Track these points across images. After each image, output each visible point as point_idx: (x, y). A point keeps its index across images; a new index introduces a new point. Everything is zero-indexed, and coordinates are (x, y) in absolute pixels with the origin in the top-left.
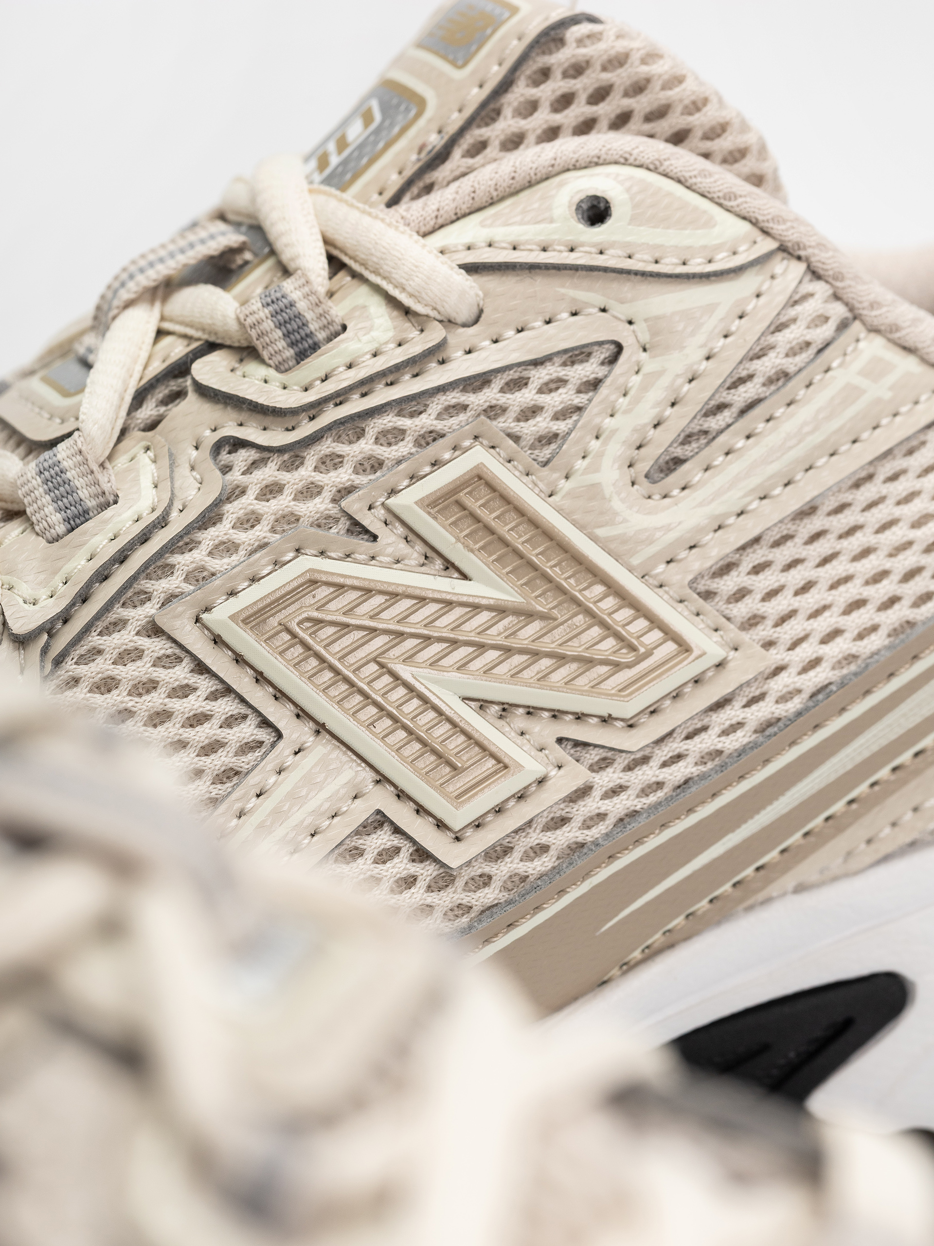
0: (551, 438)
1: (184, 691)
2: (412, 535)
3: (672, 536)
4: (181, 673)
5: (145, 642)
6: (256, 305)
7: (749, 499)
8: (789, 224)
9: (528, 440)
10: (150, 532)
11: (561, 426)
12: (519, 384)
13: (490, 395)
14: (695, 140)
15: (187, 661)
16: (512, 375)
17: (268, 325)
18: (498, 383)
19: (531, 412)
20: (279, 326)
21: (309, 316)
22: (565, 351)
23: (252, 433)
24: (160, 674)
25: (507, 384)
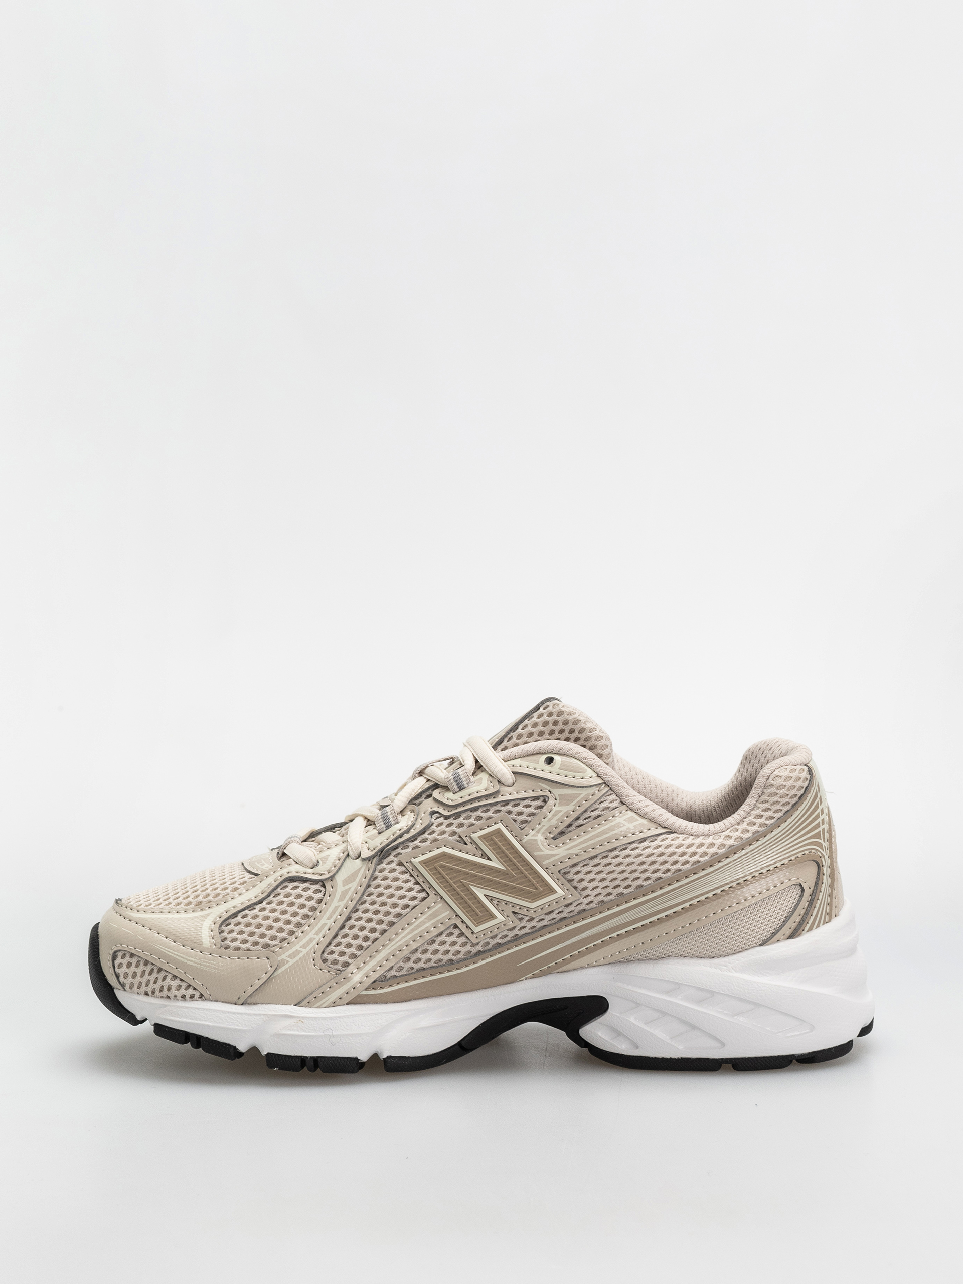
0: (526, 821)
1: (407, 881)
2: (478, 847)
3: (556, 858)
4: (407, 876)
5: (398, 867)
6: (451, 774)
7: (580, 851)
8: (602, 768)
9: (519, 821)
10: (403, 834)
11: (529, 818)
12: (517, 805)
13: (509, 807)
14: (582, 742)
15: (408, 874)
16: (515, 802)
17: (452, 781)
18: (511, 804)
19: (520, 813)
20: (455, 781)
21: (464, 779)
22: (533, 797)
23: (441, 810)
24: (401, 876)
25: (514, 804)
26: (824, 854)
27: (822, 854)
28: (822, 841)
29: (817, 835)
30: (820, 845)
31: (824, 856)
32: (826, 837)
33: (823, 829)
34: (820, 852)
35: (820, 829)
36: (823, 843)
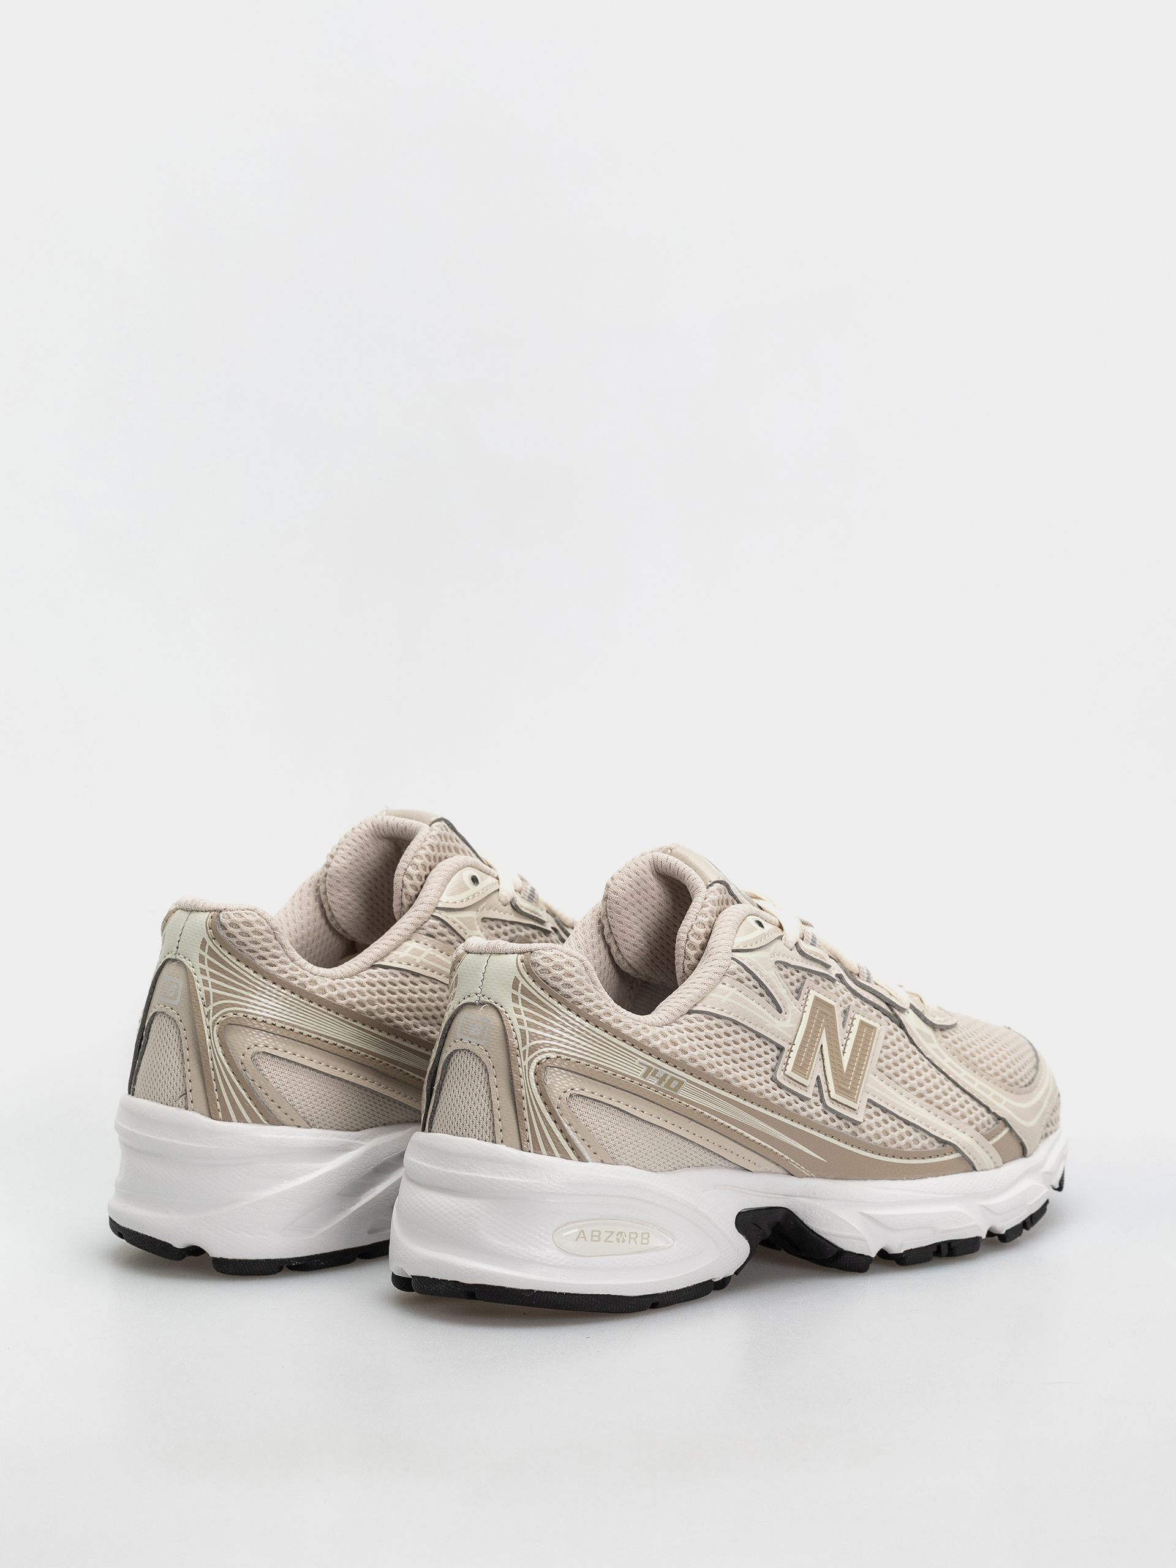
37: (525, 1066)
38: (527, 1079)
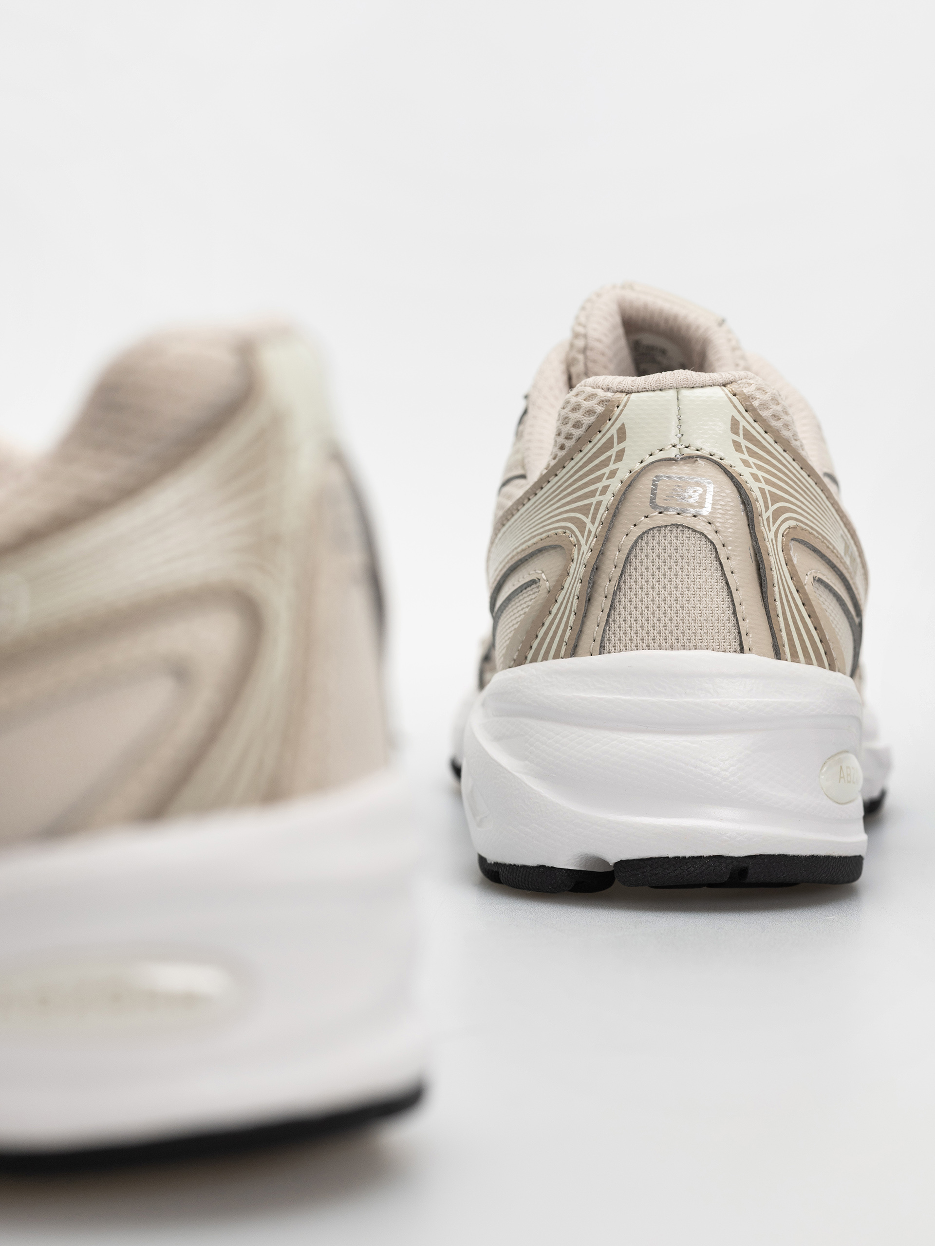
26: (583, 541)
27: (578, 540)
28: (588, 521)
29: (585, 510)
30: (581, 526)
31: (580, 546)
32: (599, 516)
33: (599, 503)
34: (576, 536)
35: (594, 500)
36: (589, 525)
37: (772, 540)
38: (777, 557)
